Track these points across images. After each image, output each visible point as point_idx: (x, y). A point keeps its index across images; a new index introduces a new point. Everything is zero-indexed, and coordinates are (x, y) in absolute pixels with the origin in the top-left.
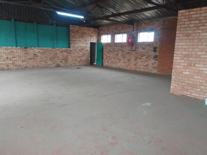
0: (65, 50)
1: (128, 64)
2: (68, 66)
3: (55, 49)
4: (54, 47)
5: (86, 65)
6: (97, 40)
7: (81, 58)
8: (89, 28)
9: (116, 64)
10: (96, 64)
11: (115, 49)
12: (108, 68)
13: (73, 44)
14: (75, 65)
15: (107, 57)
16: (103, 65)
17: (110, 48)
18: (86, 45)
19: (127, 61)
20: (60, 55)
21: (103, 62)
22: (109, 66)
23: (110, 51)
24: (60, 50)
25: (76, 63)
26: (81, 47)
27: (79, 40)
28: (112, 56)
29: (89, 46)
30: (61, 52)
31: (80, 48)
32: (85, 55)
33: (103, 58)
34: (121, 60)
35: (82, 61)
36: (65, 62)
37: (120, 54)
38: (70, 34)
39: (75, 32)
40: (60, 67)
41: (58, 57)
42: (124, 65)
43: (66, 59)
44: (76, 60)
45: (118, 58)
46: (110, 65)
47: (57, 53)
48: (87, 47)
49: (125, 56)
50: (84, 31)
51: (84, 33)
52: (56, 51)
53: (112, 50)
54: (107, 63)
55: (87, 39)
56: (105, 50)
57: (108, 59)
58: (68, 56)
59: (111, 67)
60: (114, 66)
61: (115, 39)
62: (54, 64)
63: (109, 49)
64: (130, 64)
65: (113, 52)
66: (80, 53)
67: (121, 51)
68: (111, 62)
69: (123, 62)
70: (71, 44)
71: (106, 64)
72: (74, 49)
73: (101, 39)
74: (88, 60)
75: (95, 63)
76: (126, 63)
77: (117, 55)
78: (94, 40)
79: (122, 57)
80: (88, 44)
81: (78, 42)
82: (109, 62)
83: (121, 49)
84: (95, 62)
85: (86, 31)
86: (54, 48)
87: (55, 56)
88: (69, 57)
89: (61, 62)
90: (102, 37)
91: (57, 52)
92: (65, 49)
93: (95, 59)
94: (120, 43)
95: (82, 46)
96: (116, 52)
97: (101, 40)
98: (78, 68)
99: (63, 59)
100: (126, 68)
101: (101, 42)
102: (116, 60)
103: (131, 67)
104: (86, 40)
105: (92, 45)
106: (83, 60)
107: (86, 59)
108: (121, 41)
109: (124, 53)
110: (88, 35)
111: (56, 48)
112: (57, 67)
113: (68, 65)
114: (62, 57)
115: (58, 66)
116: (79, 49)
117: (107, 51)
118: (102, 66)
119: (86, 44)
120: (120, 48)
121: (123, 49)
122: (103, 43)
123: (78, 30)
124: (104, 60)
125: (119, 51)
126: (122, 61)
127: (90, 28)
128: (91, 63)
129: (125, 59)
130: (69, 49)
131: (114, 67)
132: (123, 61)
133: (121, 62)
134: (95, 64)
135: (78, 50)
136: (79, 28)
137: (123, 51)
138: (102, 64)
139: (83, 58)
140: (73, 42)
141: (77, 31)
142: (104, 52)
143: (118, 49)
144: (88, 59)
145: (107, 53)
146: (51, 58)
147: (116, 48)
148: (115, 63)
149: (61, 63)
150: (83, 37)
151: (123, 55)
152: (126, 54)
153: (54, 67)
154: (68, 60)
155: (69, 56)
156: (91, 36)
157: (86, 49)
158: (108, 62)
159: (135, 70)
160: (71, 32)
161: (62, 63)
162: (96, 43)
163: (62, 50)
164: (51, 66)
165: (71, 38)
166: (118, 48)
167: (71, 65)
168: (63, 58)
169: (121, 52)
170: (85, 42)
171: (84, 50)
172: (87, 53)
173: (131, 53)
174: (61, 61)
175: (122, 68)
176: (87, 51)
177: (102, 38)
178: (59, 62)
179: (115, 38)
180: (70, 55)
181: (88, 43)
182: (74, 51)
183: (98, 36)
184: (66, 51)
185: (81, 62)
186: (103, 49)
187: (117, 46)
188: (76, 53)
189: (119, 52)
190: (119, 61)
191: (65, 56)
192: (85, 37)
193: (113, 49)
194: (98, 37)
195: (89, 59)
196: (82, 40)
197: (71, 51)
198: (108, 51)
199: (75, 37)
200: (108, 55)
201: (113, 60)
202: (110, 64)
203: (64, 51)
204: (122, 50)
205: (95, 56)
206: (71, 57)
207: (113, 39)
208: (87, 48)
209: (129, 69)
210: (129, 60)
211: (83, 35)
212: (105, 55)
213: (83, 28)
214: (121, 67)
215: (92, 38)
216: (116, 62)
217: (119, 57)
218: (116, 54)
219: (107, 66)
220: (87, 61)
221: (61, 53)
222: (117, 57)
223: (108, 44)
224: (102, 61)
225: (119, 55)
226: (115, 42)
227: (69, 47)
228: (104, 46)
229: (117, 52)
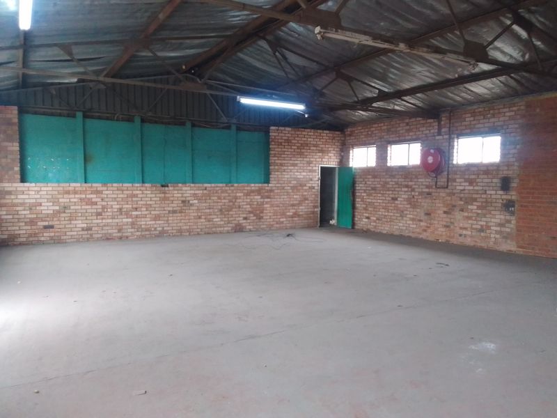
0: (257, 188)
1: (425, 224)
2: (263, 229)
3: (232, 186)
4: (230, 182)
5: (309, 227)
6: (339, 160)
7: (296, 208)
8: (319, 131)
9: (392, 223)
10: (336, 224)
11: (386, 183)
12: (367, 234)
13: (276, 173)
14: (282, 225)
15: (365, 206)
16: (356, 227)
17: (373, 180)
18: (309, 174)
19: (423, 217)
20: (244, 202)
21: (356, 219)
22: (372, 230)
23: (374, 189)
24: (246, 188)
25: (282, 222)
26: (296, 179)
27: (291, 162)
28: (379, 201)
29: (318, 175)
30: (247, 194)
31: (295, 182)
32: (307, 199)
33: (354, 207)
34: (405, 212)
35: (299, 216)
36: (255, 218)
37: (403, 196)
38: (268, 149)
39: (283, 144)
40: (242, 231)
41: (239, 207)
42: (415, 226)
43: (258, 213)
44: (283, 214)
45: (397, 208)
46: (375, 227)
47: (236, 198)
48: (311, 180)
49: (417, 202)
50: (305, 139)
51: (305, 145)
52: (235, 191)
53: (379, 186)
54: (366, 220)
55: (312, 159)
56: (360, 185)
57: (370, 209)
58: (262, 203)
59: (379, 231)
60: (385, 229)
61: (388, 158)
62: (229, 225)
63: (370, 183)
64: (430, 224)
65: (382, 192)
66: (295, 197)
67: (406, 189)
68: (378, 219)
69: (413, 220)
70: (273, 173)
71: (362, 223)
72: (279, 185)
73: (351, 157)
74: (313, 213)
75: (333, 222)
76: (421, 221)
77: (395, 199)
78: (331, 161)
79: (409, 206)
80: (315, 171)
81: (289, 168)
82: (372, 218)
83: (406, 183)
84: (332, 218)
85: (309, 139)
86: (230, 185)
87: (231, 204)
88: (265, 206)
89: (245, 218)
90: (351, 152)
91: (238, 194)
92: (257, 185)
93: (332, 211)
94: (402, 168)
95: (298, 177)
96: (391, 192)
97: (351, 160)
98: (288, 235)
99: (250, 212)
100: (421, 236)
101: (350, 166)
102: (392, 214)
103: (436, 232)
104: (309, 163)
105: (326, 173)
106: (301, 213)
107: (310, 210)
108: (404, 163)
109: (413, 193)
110: (315, 148)
111: (236, 185)
112: (235, 232)
113: (262, 226)
114: (249, 206)
115: (239, 229)
116: (292, 185)
117: (365, 188)
118: (352, 230)
119: (310, 171)
120: (403, 180)
121: (410, 183)
122: (355, 169)
123: (290, 138)
124: (356, 214)
125: (400, 189)
126: (408, 216)
127: (321, 131)
128: (323, 220)
129: (418, 210)
130: (266, 185)
131: (385, 232)
132: (412, 216)
133: (405, 218)
134: (333, 225)
135: (289, 188)
136: (293, 132)
137: (410, 189)
138: (353, 224)
139: (303, 209)
140: (276, 167)
141: (288, 141)
142: (357, 191)
143: (397, 183)
144: (316, 210)
145: (365, 194)
146: (221, 210)
147: (390, 180)
148: (387, 222)
149: (245, 221)
150: (301, 154)
151: (411, 198)
152: (420, 197)
153: (228, 232)
154: (262, 213)
155: (267, 203)
156: (322, 151)
157: (310, 185)
158: (368, 218)
159: (447, 241)
160: (273, 143)
161: (249, 221)
162: (335, 168)
163: (249, 188)
164: (222, 229)
165: (272, 160)
166: (396, 180)
167: (270, 227)
168: (250, 209)
169: (405, 192)
170: (309, 168)
171: (305, 188)
172: (313, 196)
173: (433, 194)
174: (245, 216)
175: (411, 234)
176: (314, 190)
177: (351, 155)
178: (241, 218)
179: (389, 155)
180: (269, 200)
181: (314, 168)
182: (279, 191)
183: (342, 150)
184: (259, 192)
185: (296, 219)
186: (354, 183)
187: (393, 176)
188: (283, 197)
189: (400, 193)
190: (398, 215)
191: (255, 203)
192: (306, 154)
193: (381, 183)
194: (342, 154)
195: (318, 210)
196: (299, 162)
197: (271, 191)
198: (370, 188)
199: (283, 156)
200: (368, 200)
201: (382, 212)
202: (375, 224)
203: (253, 191)
204: (407, 186)
205: (332, 201)
206: (272, 206)
207: (382, 156)
208: (311, 182)
209: (430, 239)
210: (428, 214)
211: (302, 150)
212: (360, 200)
213: (303, 133)
214: (406, 234)
215: (326, 157)
216: (393, 217)
217: (400, 206)
218: (391, 196)
219: (365, 229)
220: (312, 215)
221: (245, 197)
222: (393, 205)
223: (367, 172)
224: (354, 216)
225: (399, 199)
226: (389, 164)
227: (267, 181)
228: (357, 177)
229: (394, 193)
